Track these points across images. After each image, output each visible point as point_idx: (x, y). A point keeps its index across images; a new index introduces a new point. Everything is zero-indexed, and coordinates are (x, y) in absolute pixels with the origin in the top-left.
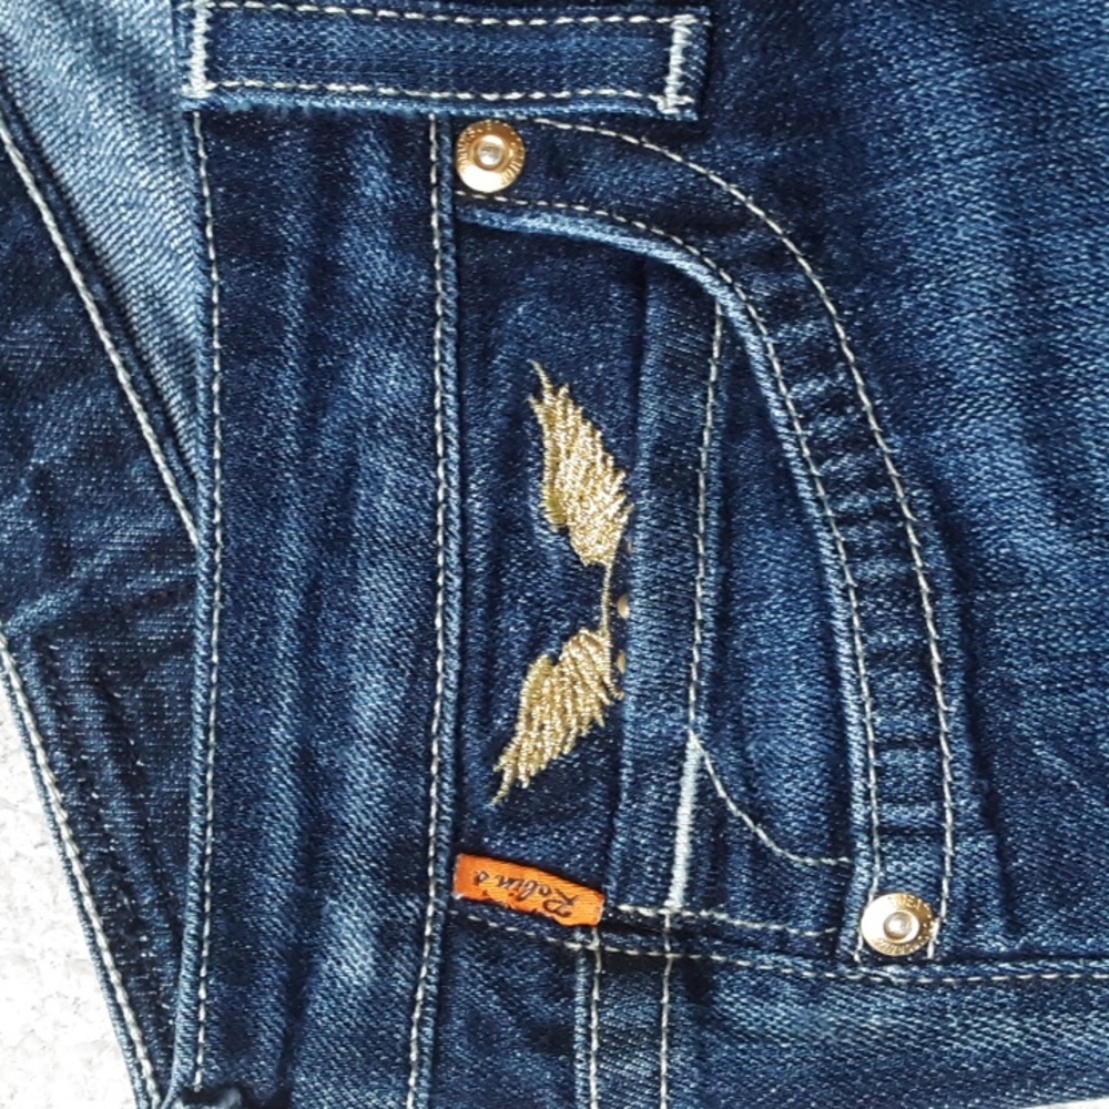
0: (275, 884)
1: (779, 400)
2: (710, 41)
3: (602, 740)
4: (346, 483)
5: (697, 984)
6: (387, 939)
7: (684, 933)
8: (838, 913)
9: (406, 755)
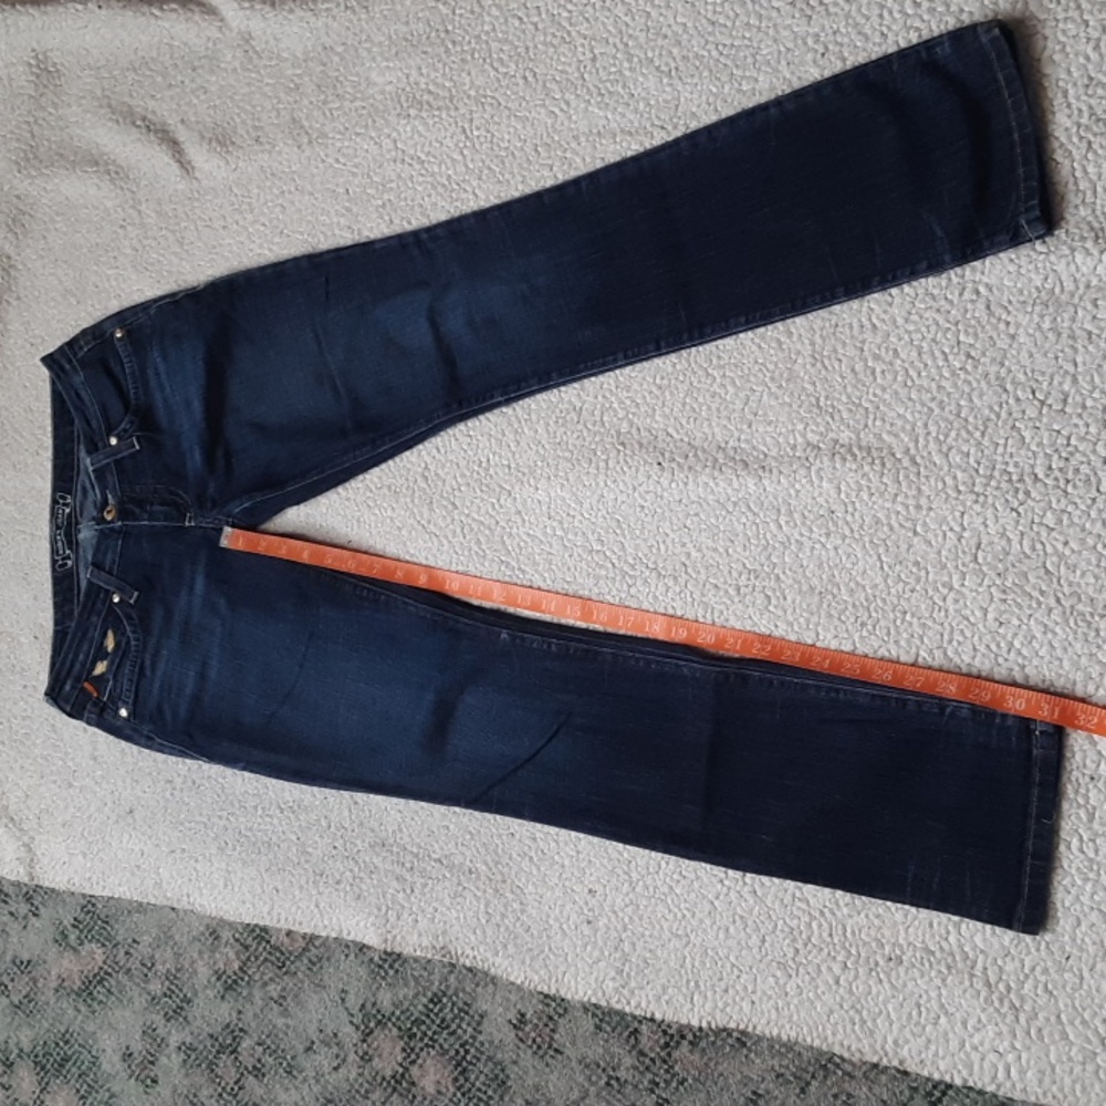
0: (63, 674)
1: (133, 643)
2: (138, 597)
3: (102, 675)
4: (87, 631)
5: (102, 710)
6: (73, 687)
7: (105, 703)
8: (118, 709)
9: (83, 665)
